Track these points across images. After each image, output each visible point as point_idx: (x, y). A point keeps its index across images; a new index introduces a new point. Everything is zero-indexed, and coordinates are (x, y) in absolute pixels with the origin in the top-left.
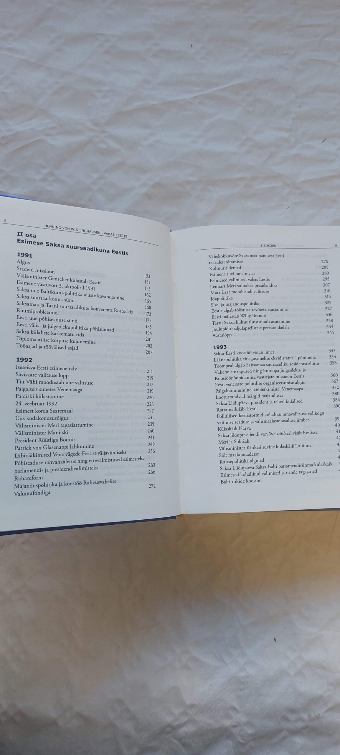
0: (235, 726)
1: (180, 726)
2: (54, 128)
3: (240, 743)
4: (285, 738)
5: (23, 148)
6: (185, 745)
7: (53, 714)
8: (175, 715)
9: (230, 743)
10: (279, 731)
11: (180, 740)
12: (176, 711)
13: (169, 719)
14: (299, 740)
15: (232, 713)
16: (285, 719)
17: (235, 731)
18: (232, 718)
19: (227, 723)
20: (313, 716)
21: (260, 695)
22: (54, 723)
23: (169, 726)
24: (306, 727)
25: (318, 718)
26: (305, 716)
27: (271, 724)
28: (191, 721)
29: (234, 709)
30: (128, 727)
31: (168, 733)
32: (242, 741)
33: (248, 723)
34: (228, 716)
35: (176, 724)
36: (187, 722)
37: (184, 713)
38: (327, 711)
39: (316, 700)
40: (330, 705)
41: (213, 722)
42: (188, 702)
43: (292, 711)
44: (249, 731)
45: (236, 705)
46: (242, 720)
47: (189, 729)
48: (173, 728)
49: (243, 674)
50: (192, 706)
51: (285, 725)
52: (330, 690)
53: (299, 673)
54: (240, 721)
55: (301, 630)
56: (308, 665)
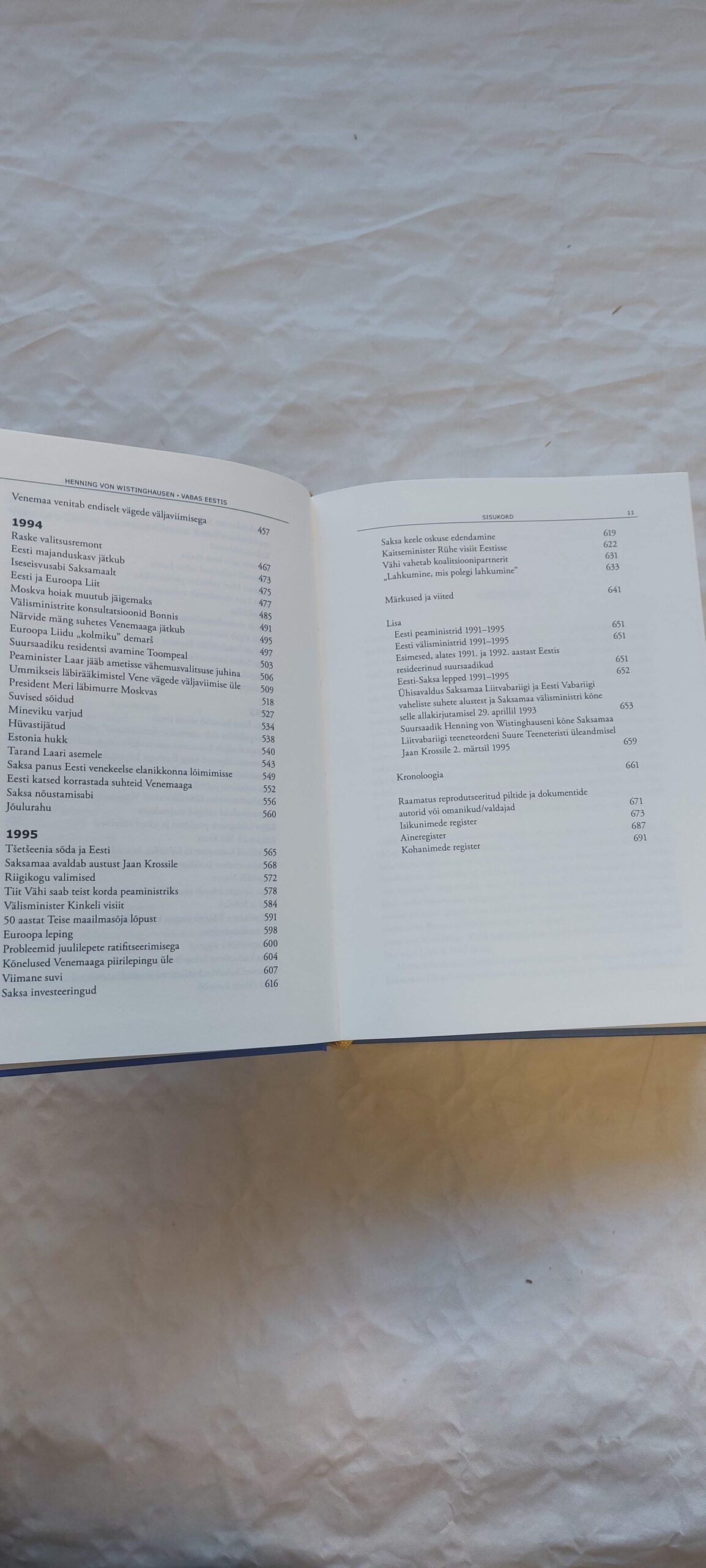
0: (452, 1462)
1: (345, 1461)
3: (465, 1496)
4: (553, 1486)
6: (355, 1499)
7: (98, 1436)
8: (335, 1439)
9: (443, 1494)
10: (539, 1473)
11: (344, 1488)
12: (337, 1432)
13: (322, 1448)
14: (581, 1491)
15: (447, 1437)
16: (552, 1447)
17: (453, 1471)
18: (446, 1445)
19: (437, 1455)
20: (607, 1441)
21: (502, 1400)
22: (100, 1454)
23: (325, 1460)
24: (594, 1465)
25: (617, 1446)
26: (592, 1443)
27: (525, 1459)
28: (367, 1452)
29: (451, 1428)
30: (244, 1462)
31: (322, 1475)
32: (467, 1492)
33: (480, 1457)
35: (337, 1457)
36: (358, 1454)
37: (353, 1436)
38: (635, 1432)
39: (613, 1411)
40: (642, 1420)
41: (409, 1453)
42: (360, 1414)
43: (567, 1432)
44: (482, 1471)
45: (453, 1419)
46: (467, 1450)
47: (363, 1467)
48: (329, 1466)
49: (467, 1358)
50: (368, 1422)
51: (553, 1460)
52: (640, 1390)
53: (579, 1357)
54: (462, 1451)
55: (582, 1272)
56: (597, 1340)
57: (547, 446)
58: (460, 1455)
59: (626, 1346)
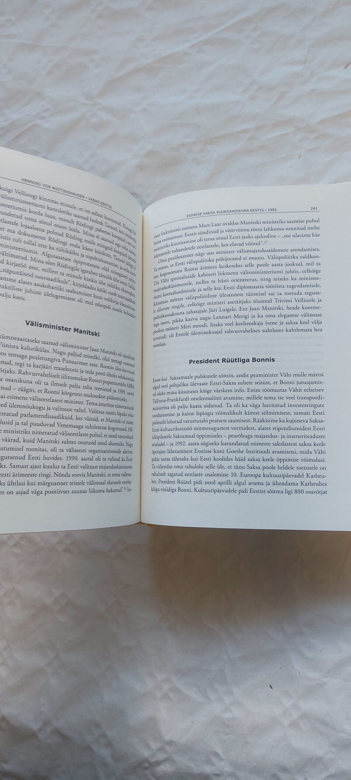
0: (217, 775)
1: (158, 763)
2: (48, 110)
5: (18, 136)
8: (153, 749)
11: (158, 778)
12: (154, 746)
13: (146, 753)
15: (214, 759)
18: (213, 764)
19: (208, 769)
21: (247, 743)
23: (146, 760)
28: (170, 760)
29: (216, 754)
30: (105, 753)
31: (146, 768)
33: (232, 774)
34: (209, 762)
35: (154, 760)
36: (166, 760)
37: (161, 749)
39: (314, 761)
40: (332, 771)
41: (193, 765)
42: (167, 738)
43: (285, 769)
45: (219, 750)
46: (226, 769)
47: (167, 768)
48: (150, 764)
49: (228, 715)
50: (171, 743)
52: (332, 752)
53: (294, 725)
54: (223, 769)
55: (299, 673)
56: (305, 716)
57: (299, 157)
58: (221, 771)
59: (324, 723)
